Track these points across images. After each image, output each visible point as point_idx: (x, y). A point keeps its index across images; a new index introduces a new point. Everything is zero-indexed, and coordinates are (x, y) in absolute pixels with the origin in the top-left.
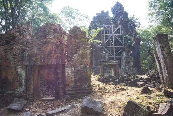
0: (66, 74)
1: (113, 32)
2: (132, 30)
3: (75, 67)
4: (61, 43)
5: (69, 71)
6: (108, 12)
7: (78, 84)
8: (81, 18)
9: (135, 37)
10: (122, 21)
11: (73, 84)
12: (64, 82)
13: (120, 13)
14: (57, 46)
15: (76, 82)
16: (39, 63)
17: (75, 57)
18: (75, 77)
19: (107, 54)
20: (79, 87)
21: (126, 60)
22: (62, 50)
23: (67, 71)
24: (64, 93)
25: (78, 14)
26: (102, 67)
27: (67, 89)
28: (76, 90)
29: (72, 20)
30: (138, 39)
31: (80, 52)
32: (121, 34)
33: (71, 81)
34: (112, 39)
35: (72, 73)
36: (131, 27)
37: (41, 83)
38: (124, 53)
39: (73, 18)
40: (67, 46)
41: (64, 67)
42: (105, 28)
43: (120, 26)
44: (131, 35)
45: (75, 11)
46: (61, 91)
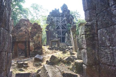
0: (30, 45)
1: (61, 22)
2: (72, 21)
3: (34, 42)
4: (28, 31)
5: (31, 44)
6: (58, 9)
7: (36, 50)
8: (44, 11)
9: (73, 25)
10: (66, 15)
11: (33, 50)
12: (29, 49)
13: (65, 10)
14: (26, 33)
15: (35, 49)
16: (17, 40)
17: (34, 38)
18: (34, 47)
19: (57, 34)
20: (36, 51)
21: (68, 38)
22: (28, 34)
23: (30, 44)
24: (29, 54)
25: (42, 8)
26: (51, 42)
27: (30, 52)
28: (35, 53)
29: (38, 12)
30: (75, 26)
31: (37, 35)
32: (65, 23)
33: (33, 49)
34: (60, 25)
35: (33, 45)
36: (71, 19)
37: (18, 51)
38: (66, 34)
39: (39, 11)
40: (31, 32)
41: (29, 42)
42: (56, 19)
43: (65, 18)
44: (71, 24)
45: (40, 6)
46: (28, 53)
